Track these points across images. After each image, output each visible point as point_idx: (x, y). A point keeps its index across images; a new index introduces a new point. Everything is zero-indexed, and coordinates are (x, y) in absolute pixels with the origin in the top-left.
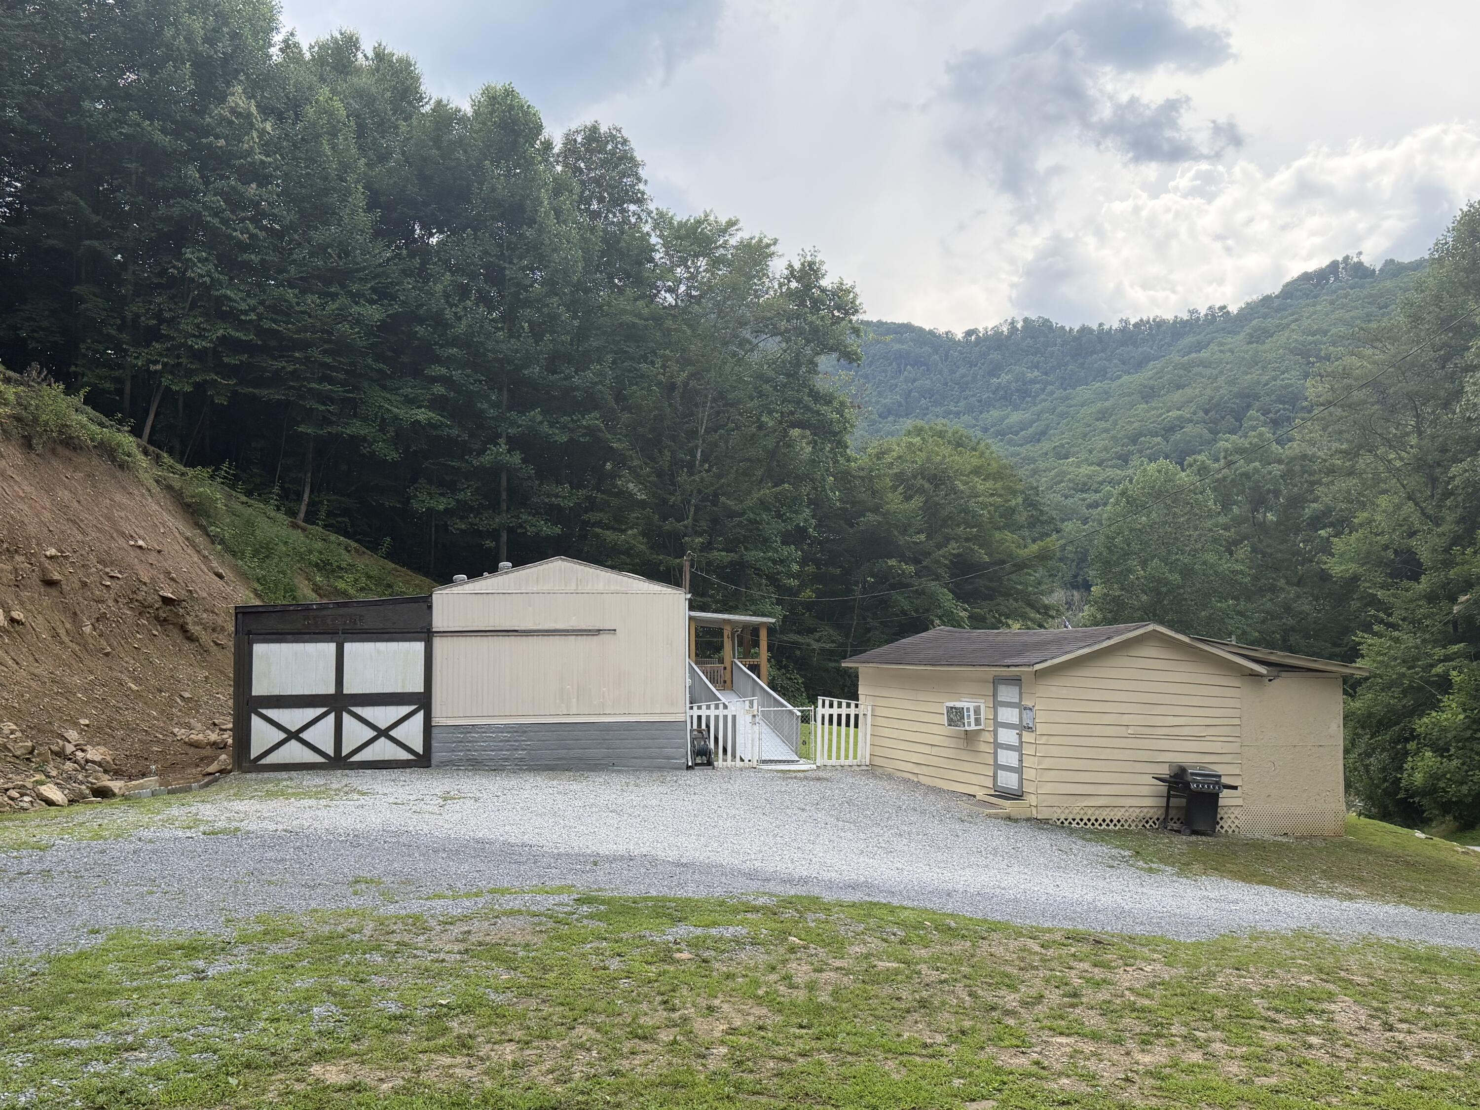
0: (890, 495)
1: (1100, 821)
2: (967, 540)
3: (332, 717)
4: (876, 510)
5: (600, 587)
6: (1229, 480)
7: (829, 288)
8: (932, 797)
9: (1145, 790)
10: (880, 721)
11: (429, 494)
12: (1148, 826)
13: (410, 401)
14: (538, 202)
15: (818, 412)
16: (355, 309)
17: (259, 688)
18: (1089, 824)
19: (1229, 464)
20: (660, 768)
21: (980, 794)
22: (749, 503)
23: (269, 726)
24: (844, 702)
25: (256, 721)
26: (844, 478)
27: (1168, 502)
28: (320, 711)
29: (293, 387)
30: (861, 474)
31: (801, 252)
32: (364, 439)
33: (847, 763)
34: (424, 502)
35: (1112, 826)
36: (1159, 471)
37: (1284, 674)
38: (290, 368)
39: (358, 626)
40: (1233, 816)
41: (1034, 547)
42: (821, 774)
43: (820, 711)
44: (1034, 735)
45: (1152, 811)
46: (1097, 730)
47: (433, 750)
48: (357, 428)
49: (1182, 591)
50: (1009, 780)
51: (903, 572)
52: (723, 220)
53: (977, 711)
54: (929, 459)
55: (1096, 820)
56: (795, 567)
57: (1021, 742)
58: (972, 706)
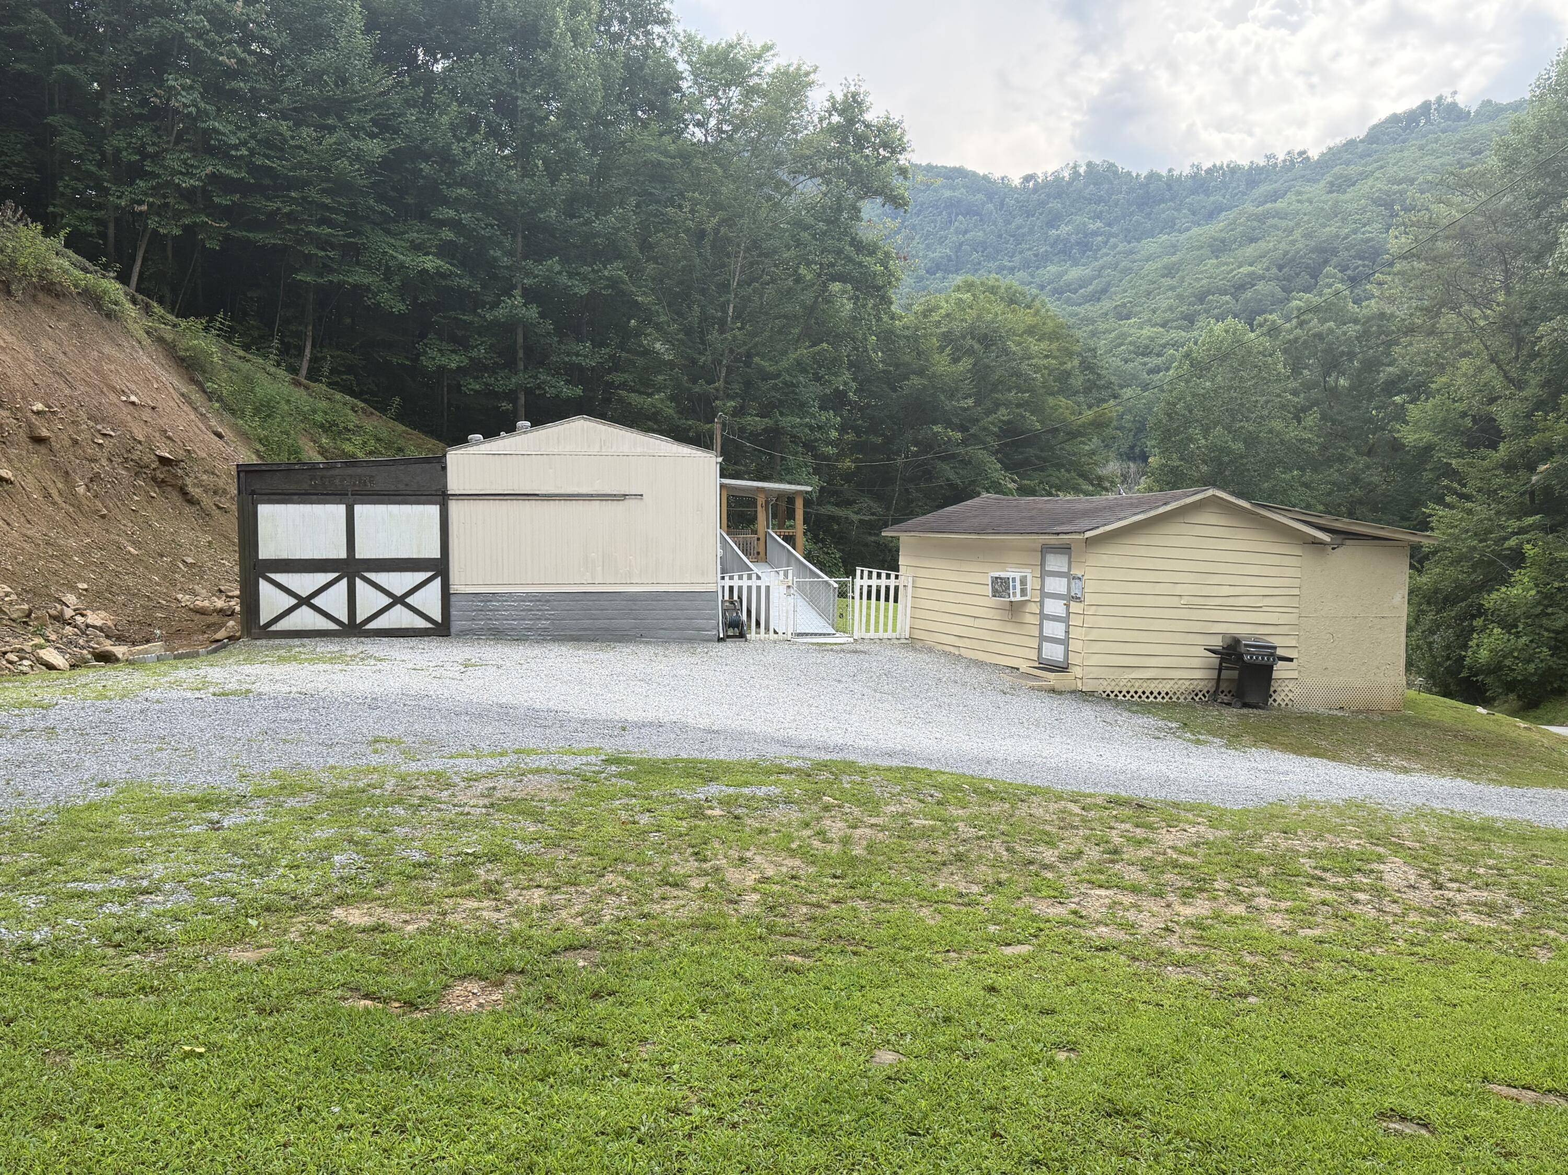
0: (936, 356)
1: (1148, 693)
2: (1019, 406)
3: (344, 582)
4: (921, 373)
5: (626, 449)
6: (1301, 341)
7: (875, 122)
8: (974, 670)
9: (1196, 663)
10: (921, 593)
11: (440, 350)
12: (1197, 699)
13: (417, 247)
14: (554, 22)
15: (860, 264)
16: (354, 144)
17: (266, 551)
18: (1136, 697)
19: (1301, 324)
20: (690, 640)
21: (1024, 666)
22: (784, 364)
23: (278, 591)
24: (884, 573)
25: (264, 586)
26: (888, 338)
27: (1235, 365)
28: (332, 576)
29: (290, 231)
30: (906, 333)
31: (844, 82)
32: (368, 288)
33: (886, 636)
34: (434, 359)
35: (1159, 699)
36: (1227, 331)
37: (1348, 542)
38: (287, 209)
39: (369, 488)
40: (1287, 689)
41: (1089, 414)
42: (859, 647)
43: (858, 580)
44: (1082, 605)
45: (1202, 683)
46: (1150, 601)
47: (452, 618)
48: (359, 277)
49: (1245, 461)
50: (1054, 652)
51: (949, 439)
52: (758, 46)
53: (1023, 581)
54: (979, 317)
55: (1144, 693)
56: (834, 434)
57: (1068, 613)
58: (1018, 576)
